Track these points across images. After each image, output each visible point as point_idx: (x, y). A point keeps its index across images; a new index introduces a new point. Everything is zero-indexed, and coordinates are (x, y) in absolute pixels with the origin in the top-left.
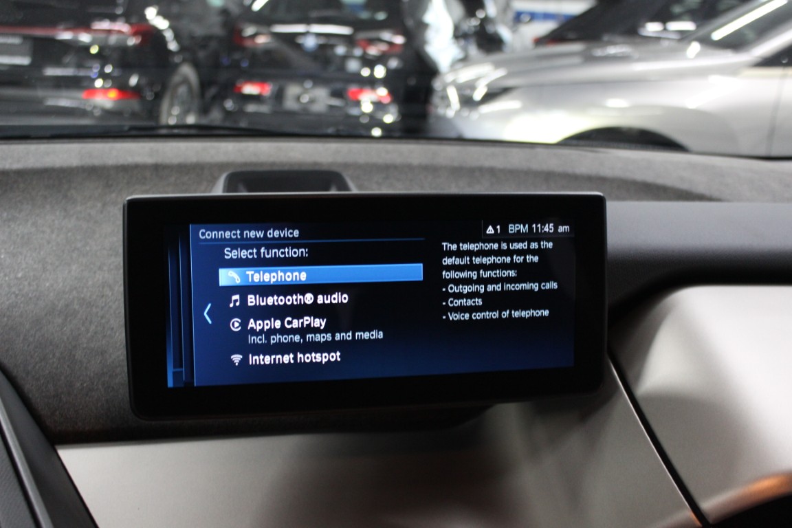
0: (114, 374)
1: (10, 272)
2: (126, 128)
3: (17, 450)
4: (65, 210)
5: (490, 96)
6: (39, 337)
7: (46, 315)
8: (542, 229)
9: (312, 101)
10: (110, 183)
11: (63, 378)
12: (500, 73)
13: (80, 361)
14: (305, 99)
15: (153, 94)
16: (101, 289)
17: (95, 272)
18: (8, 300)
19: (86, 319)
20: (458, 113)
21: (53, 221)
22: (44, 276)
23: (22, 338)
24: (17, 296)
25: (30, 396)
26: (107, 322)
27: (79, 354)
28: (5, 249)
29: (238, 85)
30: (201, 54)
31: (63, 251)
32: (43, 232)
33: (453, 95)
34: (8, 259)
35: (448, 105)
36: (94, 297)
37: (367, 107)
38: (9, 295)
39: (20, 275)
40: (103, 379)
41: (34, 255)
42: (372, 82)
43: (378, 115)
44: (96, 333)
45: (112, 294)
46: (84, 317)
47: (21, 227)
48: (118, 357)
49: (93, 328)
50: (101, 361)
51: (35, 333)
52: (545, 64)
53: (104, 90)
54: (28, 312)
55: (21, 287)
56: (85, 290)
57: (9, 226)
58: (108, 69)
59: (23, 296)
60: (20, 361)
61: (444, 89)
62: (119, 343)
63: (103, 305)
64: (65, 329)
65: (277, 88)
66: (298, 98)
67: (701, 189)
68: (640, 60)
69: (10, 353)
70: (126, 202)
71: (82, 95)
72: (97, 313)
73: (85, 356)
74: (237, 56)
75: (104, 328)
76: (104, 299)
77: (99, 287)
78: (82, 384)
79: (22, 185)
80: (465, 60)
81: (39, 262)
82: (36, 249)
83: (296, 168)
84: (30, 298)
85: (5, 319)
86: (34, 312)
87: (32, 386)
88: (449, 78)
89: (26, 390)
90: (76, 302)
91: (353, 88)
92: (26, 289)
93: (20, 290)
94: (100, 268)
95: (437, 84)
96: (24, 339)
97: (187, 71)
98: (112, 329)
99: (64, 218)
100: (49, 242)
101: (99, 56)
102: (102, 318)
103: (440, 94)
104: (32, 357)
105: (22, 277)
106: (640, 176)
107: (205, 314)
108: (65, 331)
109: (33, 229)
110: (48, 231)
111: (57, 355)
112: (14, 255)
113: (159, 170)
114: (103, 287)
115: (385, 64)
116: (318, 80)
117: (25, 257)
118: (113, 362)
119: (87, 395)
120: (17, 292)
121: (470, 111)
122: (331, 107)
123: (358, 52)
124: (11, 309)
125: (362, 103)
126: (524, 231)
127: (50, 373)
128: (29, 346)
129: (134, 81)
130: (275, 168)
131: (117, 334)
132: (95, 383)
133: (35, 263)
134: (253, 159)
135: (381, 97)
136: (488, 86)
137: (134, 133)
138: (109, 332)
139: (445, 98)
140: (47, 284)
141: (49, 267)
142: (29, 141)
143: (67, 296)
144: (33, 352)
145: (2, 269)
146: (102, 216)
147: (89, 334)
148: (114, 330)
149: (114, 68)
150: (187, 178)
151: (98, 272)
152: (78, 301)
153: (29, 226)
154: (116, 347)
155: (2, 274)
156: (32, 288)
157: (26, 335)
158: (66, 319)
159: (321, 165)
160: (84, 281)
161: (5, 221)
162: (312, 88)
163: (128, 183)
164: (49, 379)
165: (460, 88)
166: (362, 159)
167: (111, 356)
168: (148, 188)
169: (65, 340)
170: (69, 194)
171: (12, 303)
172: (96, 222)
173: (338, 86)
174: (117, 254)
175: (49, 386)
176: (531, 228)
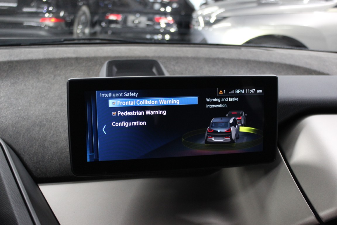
0: (62, 152)
1: (15, 107)
2: (62, 40)
4: (38, 78)
5: (217, 21)
6: (29, 136)
7: (32, 126)
8: (250, 91)
9: (139, 23)
10: (57, 66)
11: (40, 154)
12: (222, 10)
13: (47, 147)
14: (136, 22)
15: (70, 20)
16: (55, 115)
17: (52, 107)
18: (15, 120)
19: (49, 128)
20: (203, 28)
21: (33, 83)
22: (30, 108)
23: (22, 136)
24: (19, 117)
25: (27, 162)
26: (58, 129)
27: (47, 144)
28: (13, 96)
29: (107, 15)
30: (91, 1)
31: (38, 97)
32: (29, 89)
33: (201, 20)
34: (14, 101)
35: (199, 25)
36: (52, 118)
37: (163, 25)
38: (16, 117)
39: (20, 108)
40: (57, 155)
41: (25, 99)
42: (165, 14)
43: (168, 29)
44: (53, 134)
45: (60, 117)
46: (48, 127)
47: (19, 86)
48: (64, 145)
49: (52, 132)
50: (56, 146)
51: (27, 135)
53: (50, 18)
54: (24, 125)
55: (21, 113)
56: (48, 115)
57: (14, 86)
58: (51, 9)
59: (22, 118)
60: (21, 147)
61: (197, 18)
62: (63, 139)
63: (56, 121)
64: (40, 132)
65: (124, 17)
66: (133, 22)
67: (315, 67)
68: (283, 5)
69: (17, 143)
70: (68, 81)
71: (39, 20)
72: (54, 125)
73: (49, 144)
74: (107, 2)
75: (57, 132)
76: (56, 119)
77: (54, 113)
78: (48, 157)
79: (19, 68)
80: (206, 4)
81: (28, 102)
82: (26, 96)
83: (137, 59)
84: (25, 119)
85: (14, 128)
86: (27, 125)
87: (27, 158)
88: (200, 13)
89: (25, 160)
90: (44, 120)
91: (157, 17)
92: (23, 115)
93: (20, 115)
94: (54, 105)
95: (194, 15)
96: (23, 137)
97: (85, 9)
98: (61, 132)
99: (38, 82)
100: (32, 93)
101: (46, 2)
102: (56, 127)
103: (196, 20)
104: (26, 145)
105: (20, 110)
106: (288, 62)
107: (103, 130)
108: (40, 133)
109: (25, 87)
110: (31, 88)
111: (37, 144)
112: (17, 99)
113: (78, 60)
114: (56, 114)
115: (171, 6)
116: (142, 13)
117: (22, 100)
118: (61, 147)
119: (51, 162)
120: (19, 116)
121: (209, 28)
122: (148, 25)
123: (159, 0)
124: (17, 124)
125: (161, 23)
127: (34, 152)
128: (25, 140)
129: (62, 14)
130: (129, 59)
131: (63, 135)
132: (54, 157)
133: (26, 102)
134: (119, 55)
135: (169, 21)
136: (217, 16)
137: (66, 42)
138: (59, 134)
139: (198, 22)
140: (32, 113)
141: (32, 105)
142: (21, 47)
143: (40, 118)
144: (27, 143)
145: (12, 105)
146: (54, 81)
147: (51, 135)
148: (61, 133)
149: (53, 8)
150: (90, 63)
151: (54, 107)
152: (45, 120)
153: (22, 86)
154: (62, 141)
155: (12, 108)
156: (25, 114)
157: (23, 135)
158: (40, 128)
159: (148, 57)
160: (48, 111)
161: (12, 83)
162: (139, 17)
163: (65, 66)
164: (34, 155)
165: (204, 17)
166: (166, 54)
167: (60, 145)
168: (73, 68)
169: (41, 137)
170: (39, 71)
171: (17, 121)
172: (51, 84)
173: (151, 16)
174: (61, 99)
175: (34, 158)
176: (245, 91)
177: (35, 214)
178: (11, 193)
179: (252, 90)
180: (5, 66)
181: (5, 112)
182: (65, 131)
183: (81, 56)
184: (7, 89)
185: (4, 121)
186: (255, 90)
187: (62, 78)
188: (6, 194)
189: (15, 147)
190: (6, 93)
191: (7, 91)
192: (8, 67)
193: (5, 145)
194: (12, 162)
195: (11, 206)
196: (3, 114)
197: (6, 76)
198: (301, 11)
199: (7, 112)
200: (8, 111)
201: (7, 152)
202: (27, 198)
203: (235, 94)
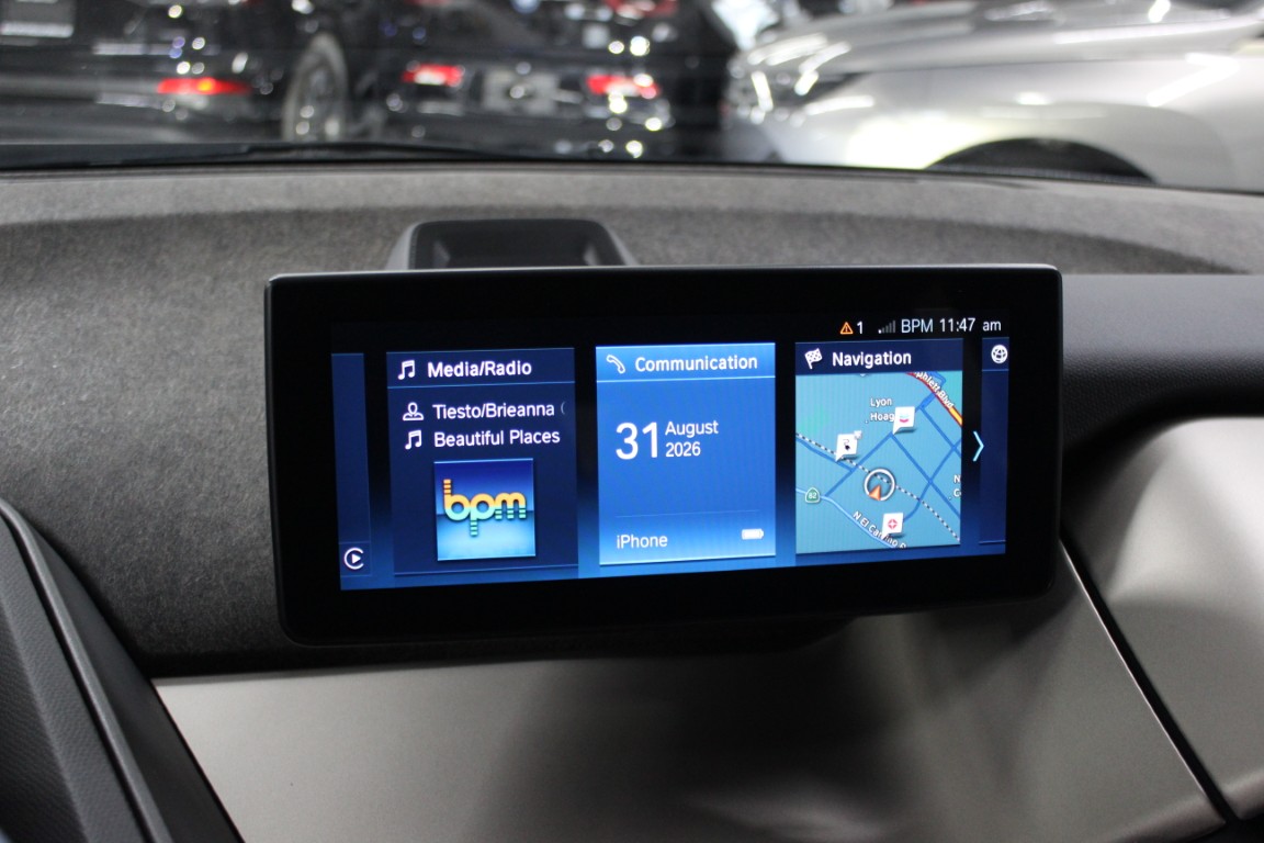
0: (244, 561)
1: (67, 392)
2: (244, 149)
3: (97, 693)
4: (153, 288)
5: (824, 88)
6: (120, 501)
7: (129, 464)
8: (956, 326)
9: (530, 96)
10: (225, 241)
11: (160, 568)
12: (840, 49)
13: (188, 541)
14: (518, 92)
15: (271, 85)
16: (217, 421)
17: (206, 392)
18: (67, 440)
19: (195, 469)
20: (769, 115)
21: (134, 306)
22: (122, 398)
23: (92, 503)
24: (82, 430)
25: (110, 598)
26: (230, 476)
27: (185, 529)
28: (59, 354)
29: (409, 70)
30: (349, 18)
31: (152, 357)
32: (119, 325)
33: (761, 85)
34: (64, 370)
35: (754, 104)
36: (207, 433)
37: (618, 105)
38: (68, 431)
39: (84, 397)
40: (226, 570)
41: (106, 363)
42: (627, 64)
43: (637, 118)
44: (211, 493)
45: (236, 429)
46: (191, 467)
47: (82, 316)
49: (206, 484)
50: (222, 539)
51: (113, 496)
52: (910, 34)
53: (194, 79)
54: (100, 459)
55: (88, 417)
56: (192, 422)
57: (63, 316)
58: (199, 44)
59: (91, 432)
60: (90, 540)
61: (748, 77)
62: (250, 510)
63: (222, 446)
64: (161, 486)
65: (472, 75)
66: (507, 92)
67: (1196, 250)
68: (1068, 27)
69: (75, 527)
70: (269, 285)
71: (157, 87)
72: (213, 459)
73: (195, 531)
74: (407, 22)
75: (224, 486)
76: (222, 437)
77: (213, 416)
78: (192, 579)
79: (81, 248)
80: (779, 27)
81: (115, 375)
82: (109, 354)
83: (528, 216)
84: (103, 436)
85: (64, 471)
86: (110, 459)
87: (112, 580)
88: (756, 58)
89: (102, 589)
90: (177, 441)
91: (596, 74)
92: (96, 421)
93: (86, 422)
94: (215, 385)
95: (736, 68)
96: (95, 503)
97: (325, 46)
98: (239, 486)
99: (152, 301)
100: (129, 343)
101: (182, 22)
102: (221, 468)
103: (741, 85)
104: (109, 534)
105: (87, 401)
106: (1094, 228)
108: (162, 490)
109: (104, 320)
110: (127, 322)
111: (151, 530)
112: (74, 364)
113: (303, 220)
114: (220, 419)
115: (648, 35)
116: (539, 61)
117: (92, 366)
118: (241, 542)
119: (200, 596)
120: (81, 426)
121: (791, 113)
122: (560, 105)
123: (604, 14)
124: (72, 454)
125: (610, 99)
126: (927, 330)
127: (139, 560)
128: (103, 516)
129: (240, 64)
130: (494, 216)
131: (247, 495)
132: (214, 577)
133: (108, 376)
134: (458, 201)
135: (642, 88)
136: (820, 70)
137: (256, 156)
138: (233, 492)
139: (749, 91)
140: (130, 413)
141: (131, 384)
142: (87, 172)
143: (162, 432)
144: (110, 526)
145: (55, 387)
146: (213, 297)
147: (201, 495)
148: (241, 489)
149: (207, 43)
150: (350, 232)
151: (212, 391)
152: (182, 439)
153: (95, 315)
154: (245, 517)
155: (55, 396)
156: (104, 418)
157: (98, 498)
158: (162, 471)
159: (568, 210)
160: (189, 407)
161: (56, 306)
162: (529, 74)
163: (253, 242)
164: (137, 570)
165: (772, 74)
166: (636, 201)
167: (237, 532)
168: (286, 249)
169: (163, 504)
170: (158, 261)
171: (74, 444)
172: (204, 308)
173: (572, 70)
174: (241, 361)
175: (139, 581)
176: (937, 325)
177: (143, 784)
178: (51, 705)
179: (964, 320)
180: (29, 243)
181: (29, 411)
182: (256, 481)
183: (317, 205)
184: (35, 328)
185: (25, 445)
186: (974, 320)
187: (242, 286)
188: (34, 708)
189: (66, 539)
190: (33, 340)
191: (36, 333)
192: (39, 246)
193: (28, 529)
194: (57, 593)
195: (51, 755)
196: (22, 419)
197: (32, 280)
198: (1136, 52)
199: (37, 410)
200: (40, 406)
201: (37, 556)
202: (111, 727)
203: (898, 334)
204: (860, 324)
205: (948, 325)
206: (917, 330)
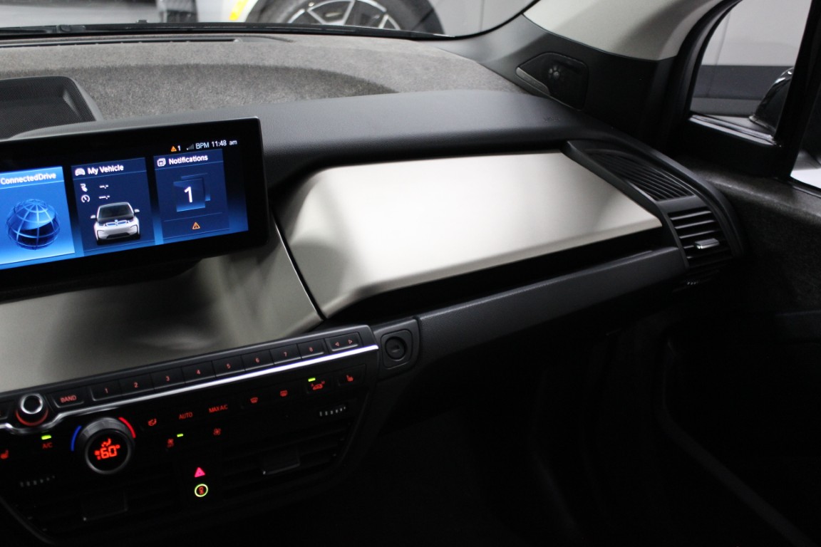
8: (219, 144)
126: (206, 147)
159: (52, 71)
176: (211, 145)
179: (221, 141)
186: (226, 141)
203: (195, 149)
204: (179, 147)
205: (215, 144)
206: (203, 147)
